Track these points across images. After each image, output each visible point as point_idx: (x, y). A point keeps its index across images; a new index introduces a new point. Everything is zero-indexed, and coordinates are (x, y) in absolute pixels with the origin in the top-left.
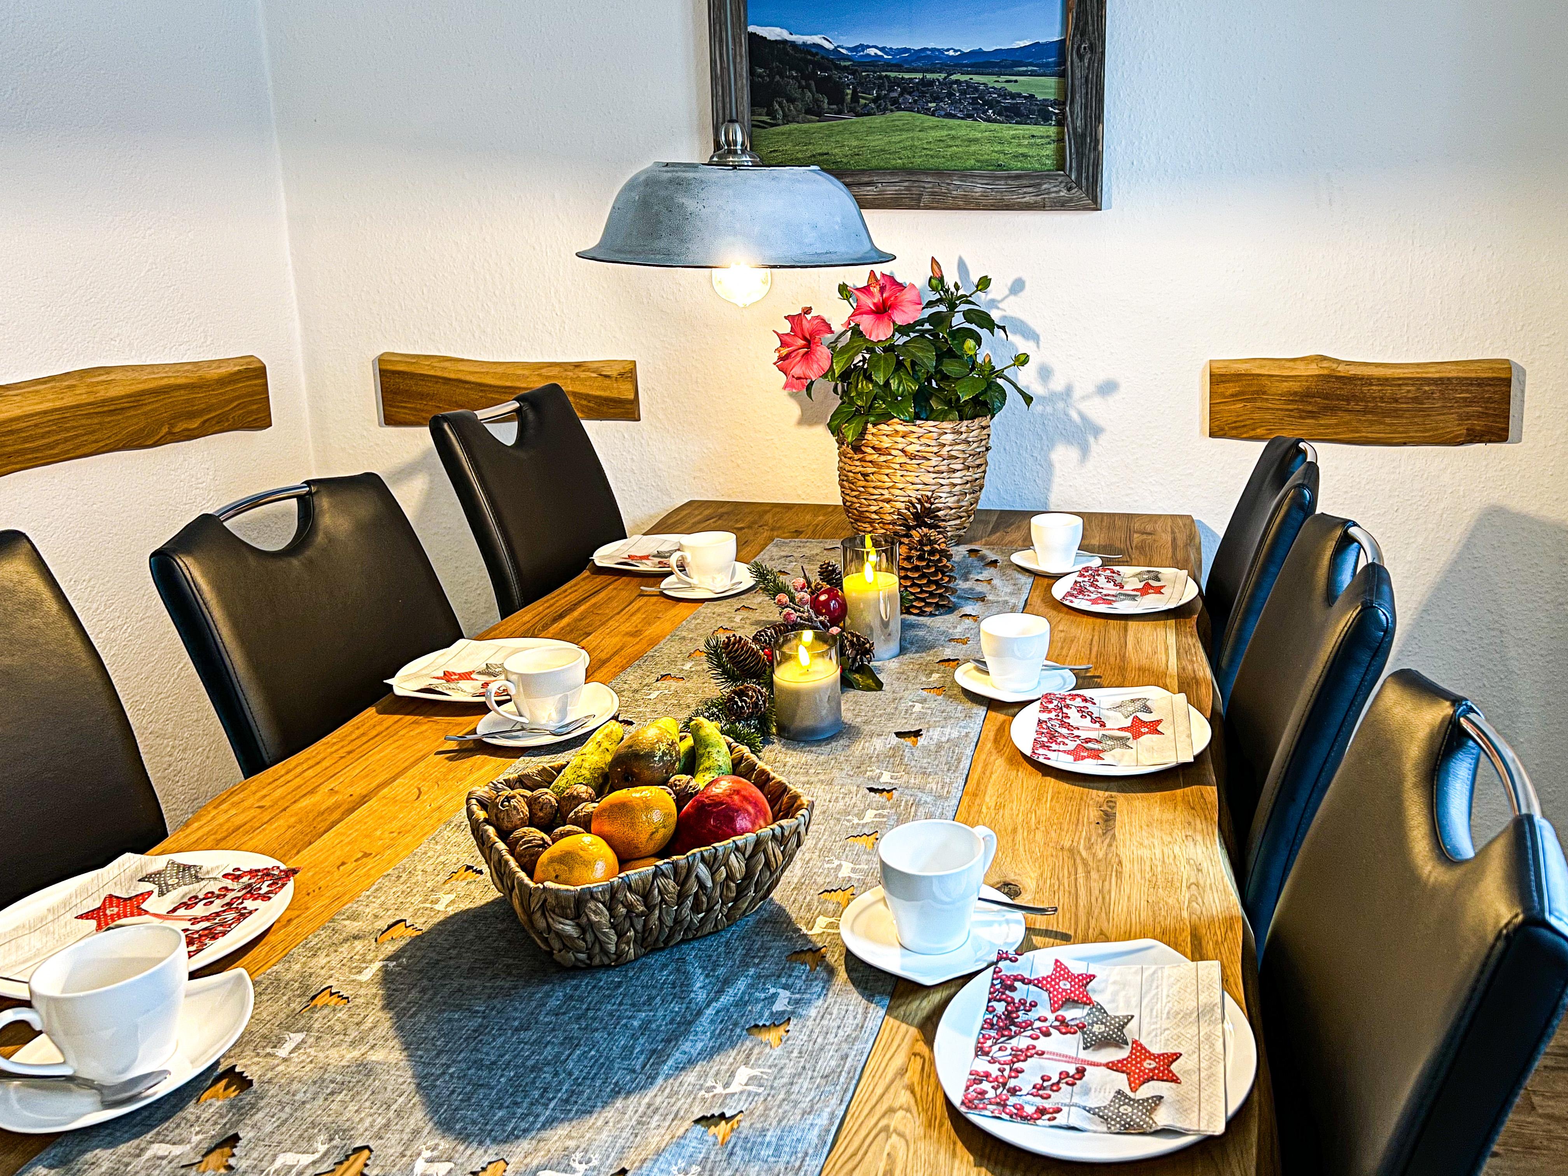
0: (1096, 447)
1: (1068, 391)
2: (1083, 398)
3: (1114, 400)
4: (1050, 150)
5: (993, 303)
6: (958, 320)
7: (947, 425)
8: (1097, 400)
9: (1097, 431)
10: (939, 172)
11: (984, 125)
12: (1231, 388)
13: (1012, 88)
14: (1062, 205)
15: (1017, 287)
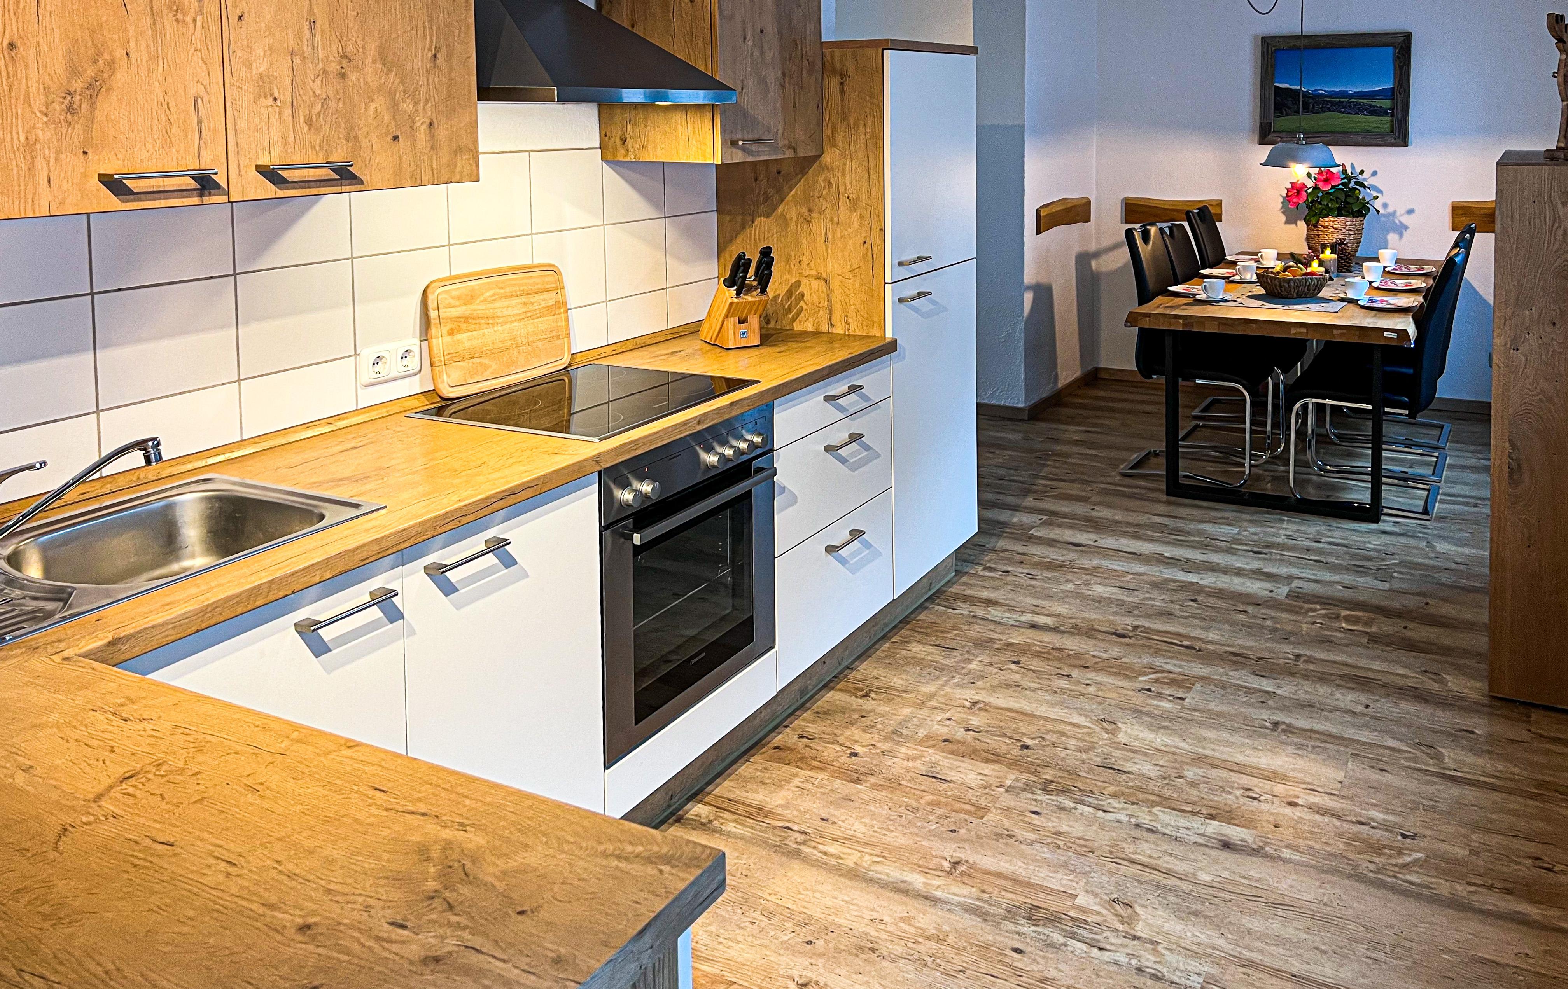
0: (1406, 234)
1: (1395, 212)
2: (1401, 215)
3: (1412, 216)
4: (1388, 125)
5: (1365, 179)
6: (1352, 185)
7: (1348, 219)
8: (1406, 216)
9: (1406, 228)
10: (1344, 133)
11: (1362, 116)
12: (1460, 212)
13: (1374, 104)
14: (1393, 145)
15: (1374, 173)
